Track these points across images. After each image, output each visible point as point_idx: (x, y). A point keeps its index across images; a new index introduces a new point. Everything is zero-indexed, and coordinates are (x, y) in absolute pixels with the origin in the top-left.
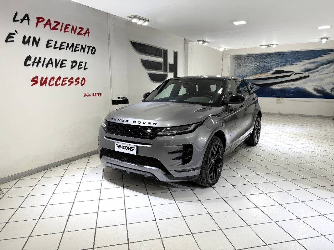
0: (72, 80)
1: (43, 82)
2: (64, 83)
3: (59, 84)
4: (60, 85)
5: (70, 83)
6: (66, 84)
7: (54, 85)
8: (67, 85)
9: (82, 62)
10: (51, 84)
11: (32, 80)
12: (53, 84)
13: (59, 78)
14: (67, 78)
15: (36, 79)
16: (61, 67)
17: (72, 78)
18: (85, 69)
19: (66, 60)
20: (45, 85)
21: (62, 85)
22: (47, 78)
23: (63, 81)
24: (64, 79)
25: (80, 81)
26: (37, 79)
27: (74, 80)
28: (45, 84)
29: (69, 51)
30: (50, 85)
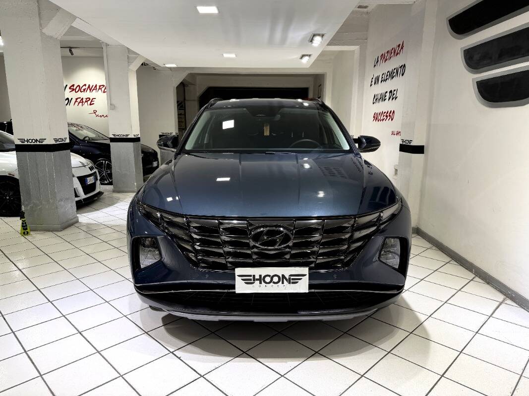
0: (387, 115)
3: (382, 119)
5: (386, 118)
8: (385, 120)
9: (394, 90)
10: (379, 119)
11: (374, 117)
13: (382, 113)
14: (385, 112)
15: (375, 115)
16: (384, 100)
17: (388, 112)
18: (396, 98)
19: (386, 92)
22: (378, 114)
23: (383, 116)
25: (391, 115)
28: (377, 120)
29: (390, 79)
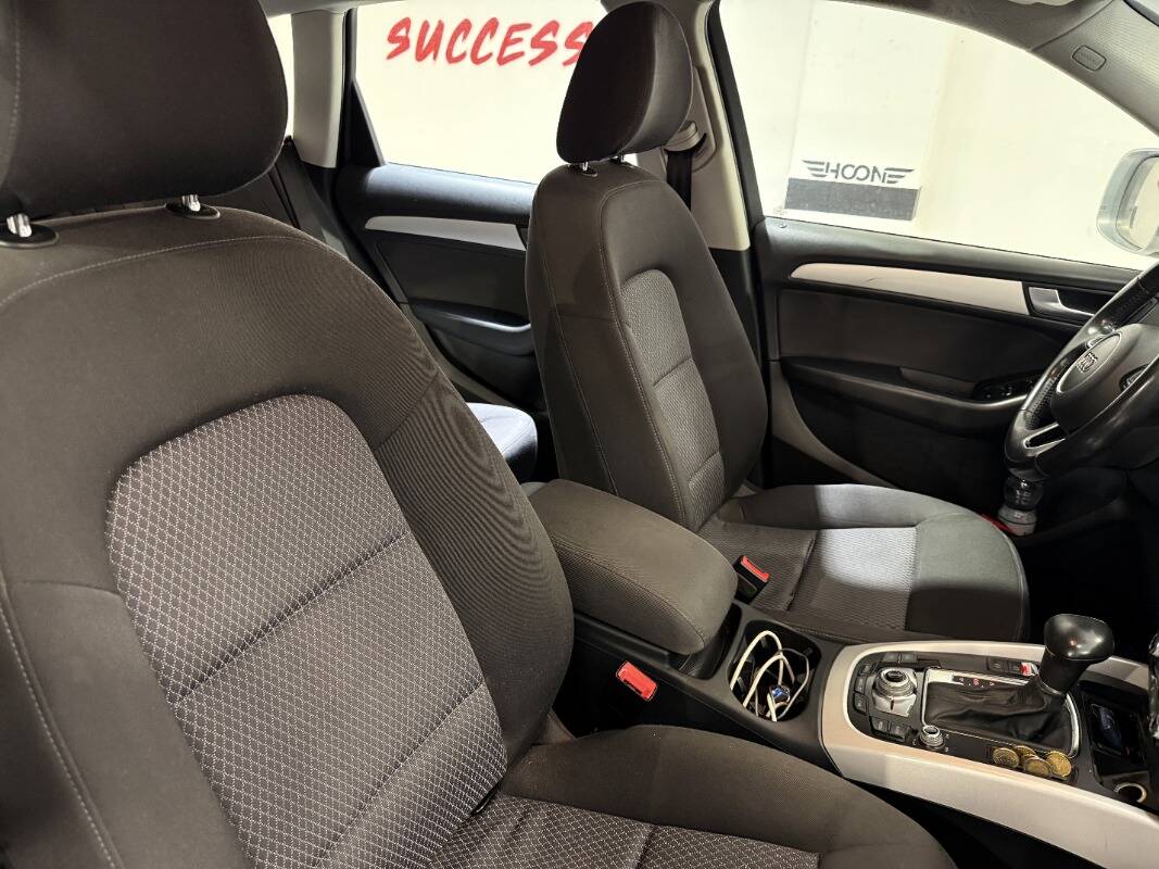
0: (549, 38)
1: (429, 44)
2: (510, 51)
3: (490, 55)
4: (493, 61)
5: (538, 52)
6: (521, 54)
7: (468, 58)
8: (523, 62)
10: (456, 53)
11: (392, 38)
12: (463, 56)
13: (492, 26)
14: (526, 26)
15: (402, 33)
17: (553, 27)
20: (435, 57)
21: (502, 61)
22: (441, 27)
23: (507, 42)
24: (513, 29)
26: (407, 32)
27: (561, 39)
28: (432, 55)
30: (451, 59)
